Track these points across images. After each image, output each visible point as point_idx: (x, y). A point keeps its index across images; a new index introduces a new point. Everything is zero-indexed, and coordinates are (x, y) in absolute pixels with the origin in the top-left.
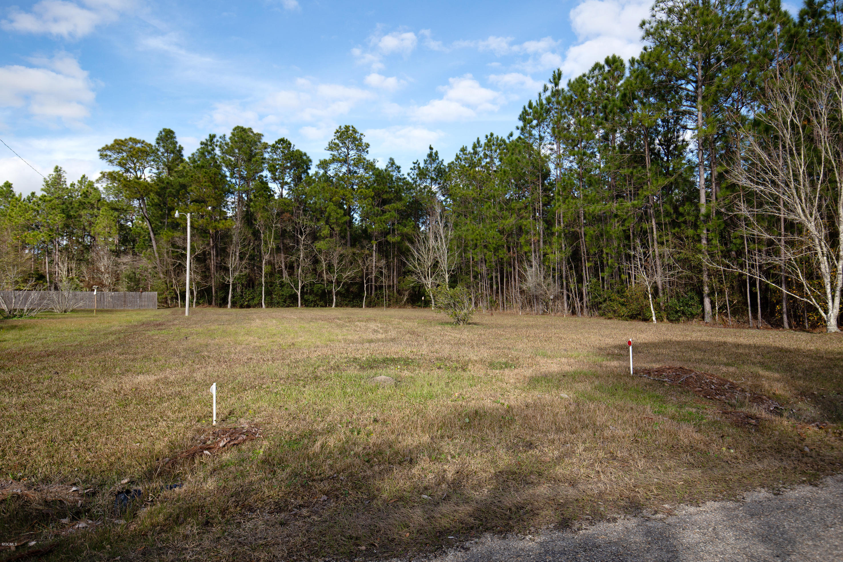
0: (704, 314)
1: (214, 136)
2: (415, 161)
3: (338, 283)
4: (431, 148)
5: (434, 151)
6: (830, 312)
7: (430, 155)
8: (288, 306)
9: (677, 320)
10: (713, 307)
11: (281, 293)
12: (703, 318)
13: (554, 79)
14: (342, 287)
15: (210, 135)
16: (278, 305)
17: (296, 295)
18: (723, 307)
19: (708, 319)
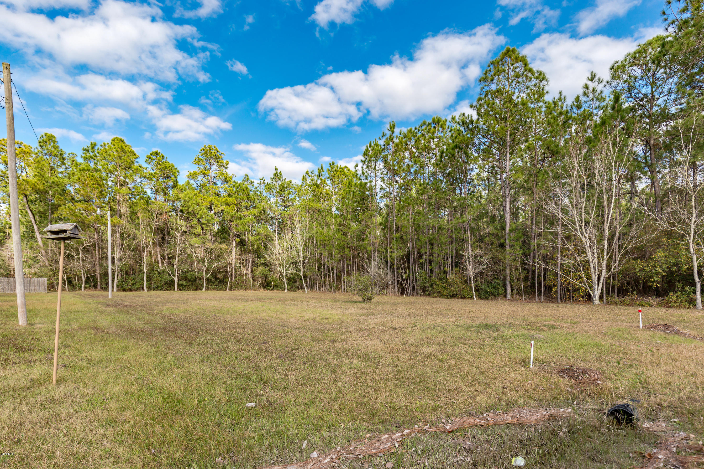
0: (506, 294)
1: (95, 144)
2: (261, 178)
3: (207, 271)
4: (276, 169)
5: (278, 172)
6: (596, 292)
7: (276, 175)
8: (166, 290)
9: (487, 298)
10: (512, 290)
11: (160, 279)
12: (505, 296)
13: (391, 128)
14: (211, 275)
15: (92, 144)
16: (157, 288)
17: (173, 281)
18: (519, 290)
19: (509, 297)
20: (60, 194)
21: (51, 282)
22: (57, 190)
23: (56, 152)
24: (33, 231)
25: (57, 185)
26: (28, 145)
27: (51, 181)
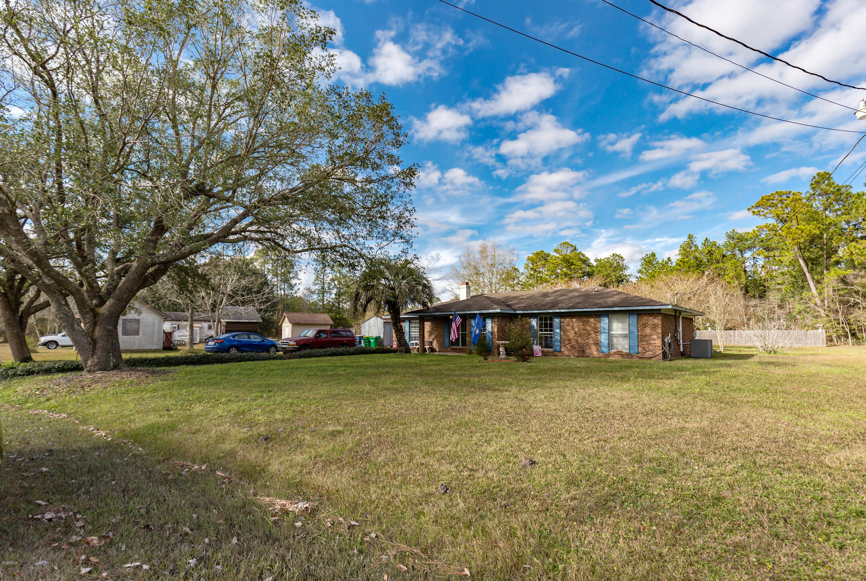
20: (840, 235)
21: (829, 334)
22: (835, 231)
23: (831, 189)
24: (805, 280)
25: (835, 225)
26: (797, 192)
27: (827, 223)
